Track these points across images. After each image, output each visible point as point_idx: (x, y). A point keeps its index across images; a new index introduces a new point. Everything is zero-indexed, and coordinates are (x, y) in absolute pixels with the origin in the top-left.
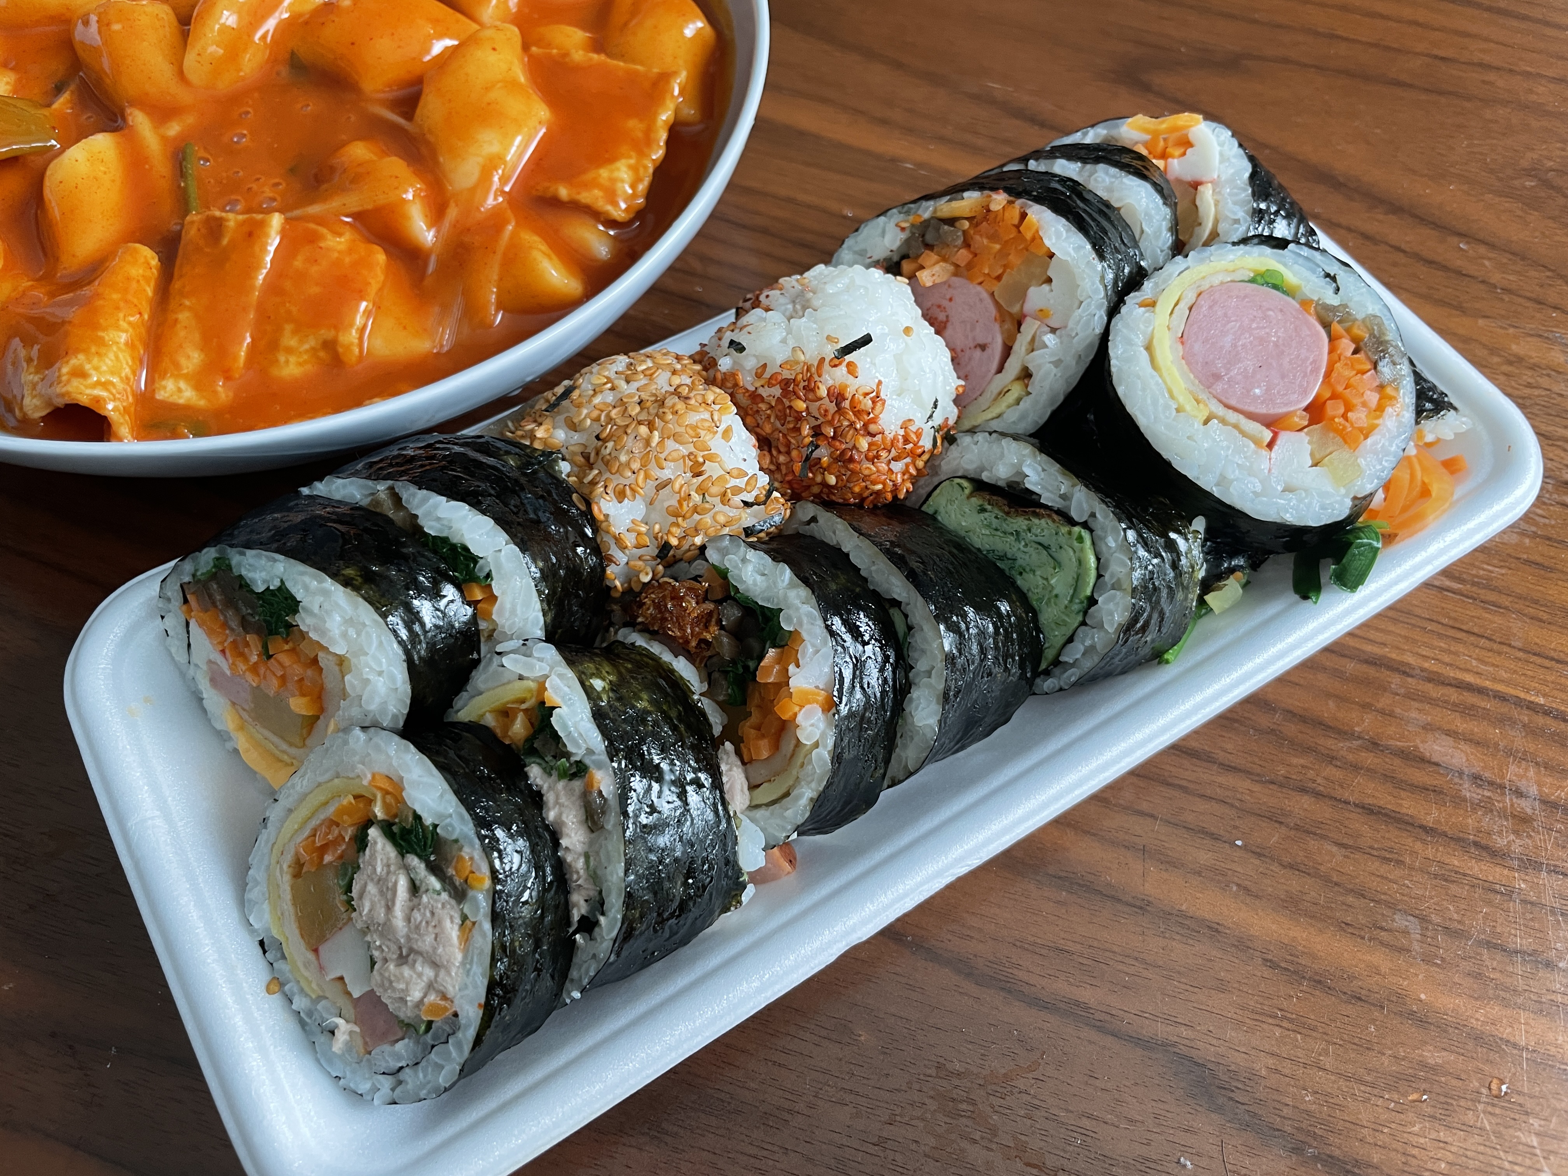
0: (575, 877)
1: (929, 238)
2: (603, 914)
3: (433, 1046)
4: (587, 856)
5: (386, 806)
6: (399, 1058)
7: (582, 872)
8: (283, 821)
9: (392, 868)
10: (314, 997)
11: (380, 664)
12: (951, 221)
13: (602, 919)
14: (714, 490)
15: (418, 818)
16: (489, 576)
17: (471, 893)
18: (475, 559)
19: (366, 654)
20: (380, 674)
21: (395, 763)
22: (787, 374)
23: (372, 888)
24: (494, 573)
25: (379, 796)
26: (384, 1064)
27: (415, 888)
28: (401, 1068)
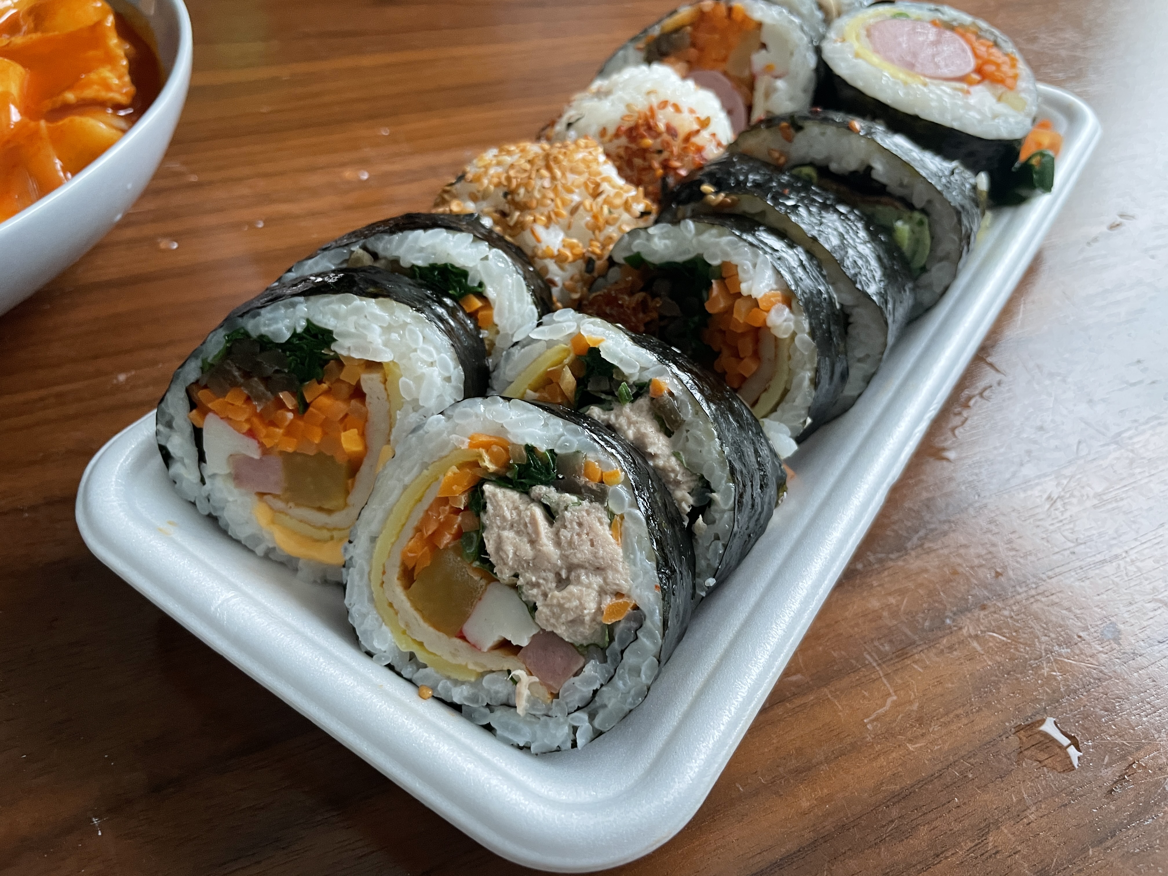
0: (672, 475)
1: (664, 47)
2: (713, 491)
3: (622, 652)
4: (676, 455)
5: (494, 459)
6: (589, 681)
7: (678, 468)
8: (370, 552)
9: (522, 507)
10: (473, 679)
11: (431, 355)
12: (677, 30)
13: (715, 495)
14: (618, 201)
15: (530, 449)
16: (481, 285)
17: (610, 490)
18: (463, 274)
19: (415, 350)
20: (432, 364)
21: (489, 417)
22: (626, 126)
23: (508, 535)
24: (485, 281)
25: (483, 451)
26: (577, 697)
27: (551, 514)
28: (595, 692)
